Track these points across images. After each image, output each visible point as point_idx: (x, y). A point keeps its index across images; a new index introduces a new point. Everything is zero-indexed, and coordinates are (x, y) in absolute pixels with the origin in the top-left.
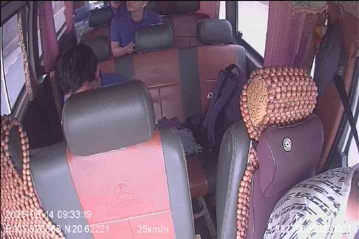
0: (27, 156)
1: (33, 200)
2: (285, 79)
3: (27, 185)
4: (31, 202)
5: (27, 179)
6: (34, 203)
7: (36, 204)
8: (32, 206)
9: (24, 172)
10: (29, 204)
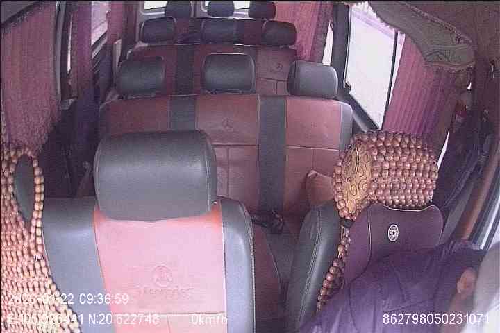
0: (40, 201)
1: (40, 264)
2: (396, 153)
3: (35, 241)
4: (37, 266)
5: (36, 233)
6: (41, 268)
7: (45, 271)
8: (38, 272)
9: (34, 222)
10: (35, 269)
